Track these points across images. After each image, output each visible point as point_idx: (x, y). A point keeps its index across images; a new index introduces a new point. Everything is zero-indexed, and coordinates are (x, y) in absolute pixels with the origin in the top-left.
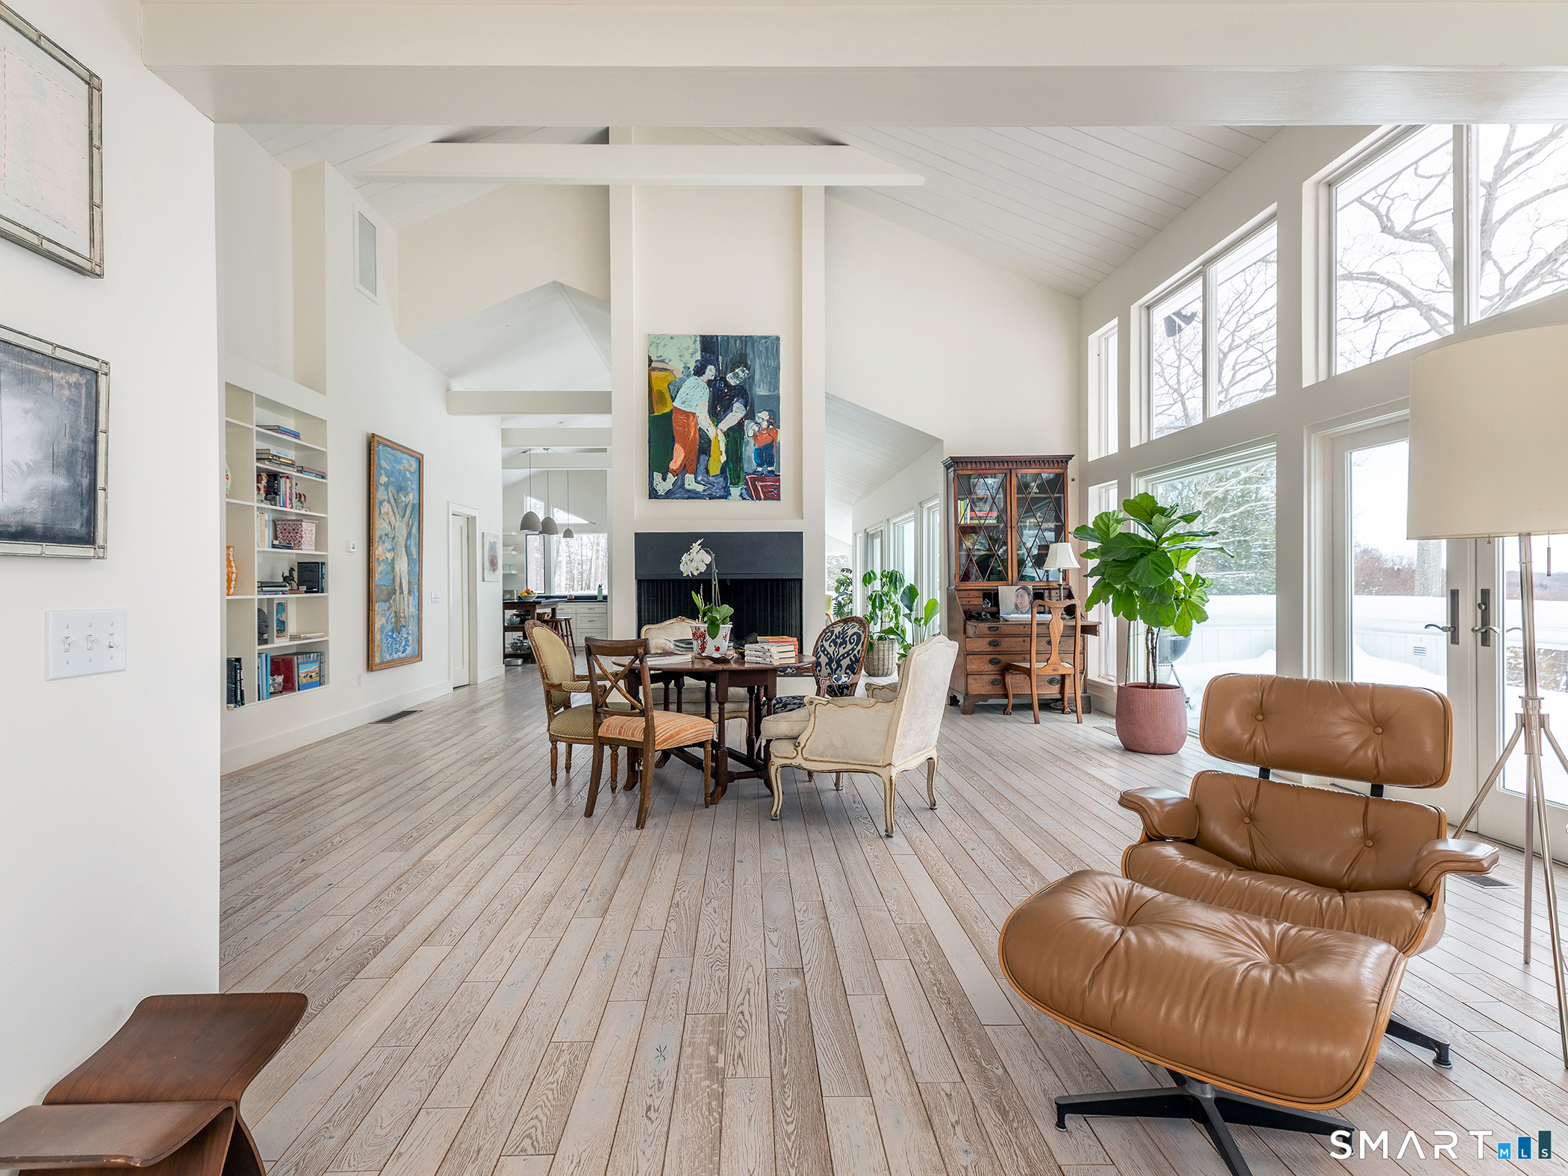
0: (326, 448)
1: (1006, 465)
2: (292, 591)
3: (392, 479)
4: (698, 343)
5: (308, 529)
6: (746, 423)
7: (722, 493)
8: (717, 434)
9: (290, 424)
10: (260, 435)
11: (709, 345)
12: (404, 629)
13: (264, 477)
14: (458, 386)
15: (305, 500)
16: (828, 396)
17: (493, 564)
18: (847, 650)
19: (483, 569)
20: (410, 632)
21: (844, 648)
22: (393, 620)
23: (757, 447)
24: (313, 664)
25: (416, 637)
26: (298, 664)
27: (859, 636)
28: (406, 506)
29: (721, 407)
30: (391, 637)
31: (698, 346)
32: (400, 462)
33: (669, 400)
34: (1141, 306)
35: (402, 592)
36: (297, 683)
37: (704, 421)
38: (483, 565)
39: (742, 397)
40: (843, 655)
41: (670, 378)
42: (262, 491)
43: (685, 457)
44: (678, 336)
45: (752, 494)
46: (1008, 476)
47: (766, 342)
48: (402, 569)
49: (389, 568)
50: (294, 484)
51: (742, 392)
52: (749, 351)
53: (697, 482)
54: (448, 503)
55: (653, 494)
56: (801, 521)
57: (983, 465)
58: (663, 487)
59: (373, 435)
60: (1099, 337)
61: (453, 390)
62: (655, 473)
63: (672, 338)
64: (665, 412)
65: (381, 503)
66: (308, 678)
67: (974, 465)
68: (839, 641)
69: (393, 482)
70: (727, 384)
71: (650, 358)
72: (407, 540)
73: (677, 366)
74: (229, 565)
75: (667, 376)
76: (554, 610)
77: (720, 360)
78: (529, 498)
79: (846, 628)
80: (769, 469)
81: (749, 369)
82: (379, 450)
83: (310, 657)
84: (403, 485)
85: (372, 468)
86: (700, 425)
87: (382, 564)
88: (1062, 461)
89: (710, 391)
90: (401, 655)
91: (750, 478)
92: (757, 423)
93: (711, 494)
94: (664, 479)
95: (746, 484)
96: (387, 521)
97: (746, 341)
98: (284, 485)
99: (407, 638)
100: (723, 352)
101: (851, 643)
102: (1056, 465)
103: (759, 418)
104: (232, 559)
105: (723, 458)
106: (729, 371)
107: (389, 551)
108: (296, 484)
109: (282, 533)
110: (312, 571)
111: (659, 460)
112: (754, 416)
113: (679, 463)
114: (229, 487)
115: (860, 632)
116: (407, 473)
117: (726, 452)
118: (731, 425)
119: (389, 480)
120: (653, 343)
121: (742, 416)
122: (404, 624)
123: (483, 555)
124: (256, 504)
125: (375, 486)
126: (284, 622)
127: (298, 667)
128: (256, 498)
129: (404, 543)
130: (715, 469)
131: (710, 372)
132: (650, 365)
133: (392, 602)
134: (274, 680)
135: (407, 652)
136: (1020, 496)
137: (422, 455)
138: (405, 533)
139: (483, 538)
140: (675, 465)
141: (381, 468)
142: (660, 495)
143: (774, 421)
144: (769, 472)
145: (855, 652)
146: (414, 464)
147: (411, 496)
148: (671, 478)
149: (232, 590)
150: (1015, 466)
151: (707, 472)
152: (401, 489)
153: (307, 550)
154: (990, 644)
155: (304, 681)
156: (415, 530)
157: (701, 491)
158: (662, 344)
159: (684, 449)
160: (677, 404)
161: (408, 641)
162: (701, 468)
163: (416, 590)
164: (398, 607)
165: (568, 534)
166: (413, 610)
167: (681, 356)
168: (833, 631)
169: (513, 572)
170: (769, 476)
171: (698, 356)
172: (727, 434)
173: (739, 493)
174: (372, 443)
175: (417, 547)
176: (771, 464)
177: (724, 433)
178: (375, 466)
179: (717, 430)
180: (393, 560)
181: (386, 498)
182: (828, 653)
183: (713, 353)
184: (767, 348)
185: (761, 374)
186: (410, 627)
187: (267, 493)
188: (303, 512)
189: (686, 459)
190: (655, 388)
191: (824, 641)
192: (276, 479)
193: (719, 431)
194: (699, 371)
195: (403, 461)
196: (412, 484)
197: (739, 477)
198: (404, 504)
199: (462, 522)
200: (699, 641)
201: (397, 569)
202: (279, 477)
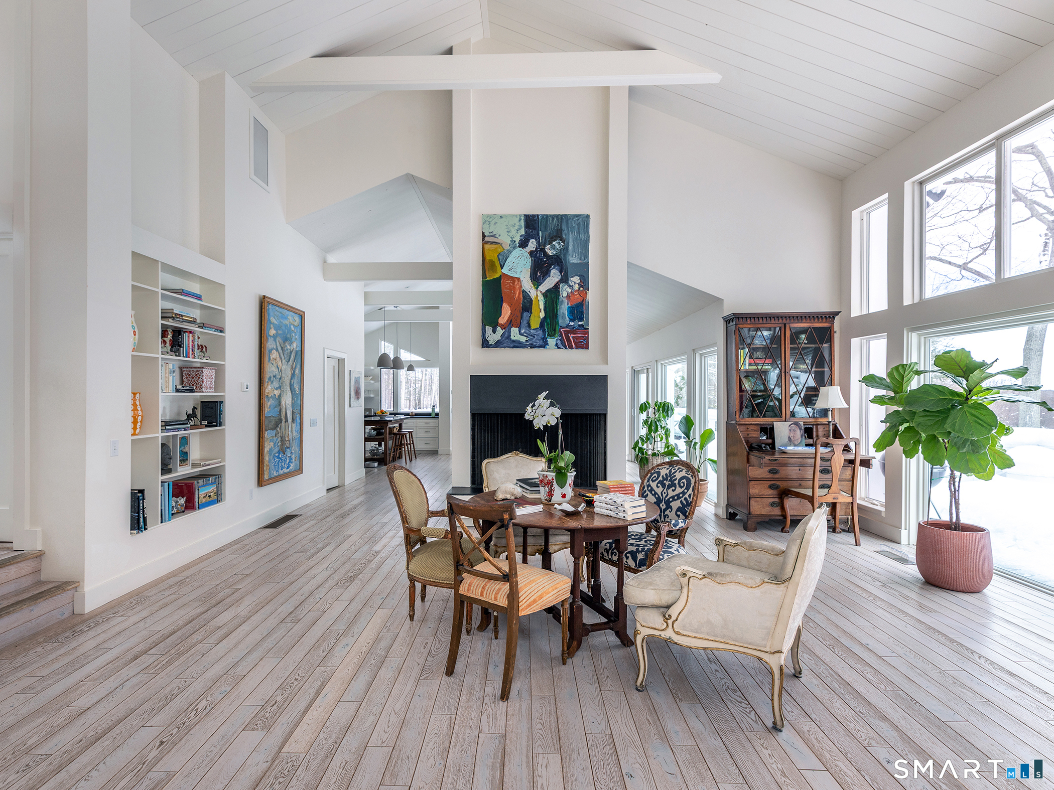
0: (225, 308)
1: (780, 320)
2: (194, 427)
3: (280, 332)
4: (522, 221)
5: (208, 376)
6: (561, 286)
7: (541, 343)
8: (537, 295)
9: (195, 288)
10: (164, 297)
11: (532, 223)
12: (288, 450)
13: (169, 332)
14: (332, 259)
15: (206, 350)
16: (630, 265)
17: (357, 393)
18: (676, 492)
19: (350, 398)
20: (293, 452)
21: (673, 491)
22: (280, 444)
23: (569, 305)
24: (211, 486)
25: (298, 455)
26: (198, 487)
27: (689, 481)
28: (291, 352)
29: (541, 273)
30: (278, 457)
31: (523, 223)
32: (286, 318)
33: (499, 267)
34: (914, 182)
35: (287, 421)
36: (197, 504)
37: (527, 284)
38: (350, 395)
39: (558, 265)
40: (673, 497)
41: (499, 250)
42: (168, 344)
43: (511, 314)
44: (506, 216)
45: (565, 344)
46: (783, 329)
47: (578, 220)
48: (287, 402)
49: (277, 403)
50: (196, 337)
51: (558, 261)
52: (564, 227)
53: (521, 334)
54: (324, 349)
55: (485, 344)
56: (607, 366)
57: (761, 320)
58: (493, 338)
59: (264, 296)
60: (862, 212)
61: (328, 262)
62: (487, 327)
63: (501, 217)
64: (495, 277)
65: (270, 351)
66: (207, 498)
67: (753, 320)
68: (667, 483)
69: (281, 334)
70: (545, 254)
71: (483, 233)
72: (291, 379)
73: (505, 240)
74: (135, 409)
75: (497, 248)
76: (400, 425)
77: (540, 235)
78: (383, 342)
79: (673, 471)
80: (580, 323)
81: (563, 242)
82: (269, 308)
83: (209, 480)
84: (288, 336)
85: (263, 324)
86: (523, 288)
87: (271, 400)
88: (830, 317)
89: (532, 260)
90: (285, 470)
91: (564, 331)
92: (570, 286)
93: (532, 344)
94: (494, 332)
95: (561, 335)
96: (275, 365)
97: (562, 219)
98: (187, 339)
99: (290, 457)
100: (543, 228)
101: (681, 487)
102: (824, 320)
103: (572, 281)
104: (138, 403)
105: (542, 315)
106: (547, 243)
107: (277, 389)
108: (199, 338)
109: (187, 378)
110: (212, 408)
111: (490, 317)
112: (568, 280)
113: (506, 318)
114: (136, 342)
115: (689, 476)
116: (292, 326)
117: (545, 310)
118: (549, 288)
119: (277, 332)
120: (486, 221)
121: (558, 280)
122: (288, 446)
123: (350, 387)
124: (160, 356)
125: (265, 338)
126: (187, 453)
127: (198, 490)
128: (160, 350)
129: (289, 382)
130: (535, 324)
131: (532, 245)
132: (483, 239)
133: (278, 429)
134: (177, 502)
135: (291, 468)
136: (792, 346)
137: (304, 312)
138: (289, 373)
139: (350, 374)
140: (503, 320)
141: (271, 322)
142: (491, 345)
143: (584, 284)
144: (580, 326)
145: (687, 496)
146: (297, 319)
147: (295, 345)
148: (500, 331)
149: (138, 431)
150: (788, 321)
151: (529, 326)
152: (287, 339)
153: (207, 393)
154: (770, 471)
155: (204, 501)
156: (297, 371)
157: (524, 341)
158: (493, 222)
159: (510, 307)
160: (505, 271)
161: (292, 459)
162: (524, 323)
163: (298, 418)
164: (284, 433)
165: (411, 368)
166: (296, 434)
167: (508, 232)
168: (659, 474)
169: (372, 396)
170: (579, 329)
171: (523, 232)
172: (545, 295)
173: (555, 343)
174: (264, 303)
175: (299, 384)
176: (581, 319)
177: (543, 294)
178: (266, 321)
179: (537, 291)
180: (280, 396)
181: (275, 347)
182: (656, 493)
183: (534, 229)
184: (578, 225)
185: (574, 246)
186: (293, 448)
187: (172, 346)
188: (204, 361)
189: (512, 315)
190: (488, 258)
191: (651, 482)
192: (180, 334)
193: (539, 293)
194: (523, 244)
195: (289, 317)
196: (295, 335)
197: (555, 330)
198: (289, 351)
199: (334, 363)
200: (547, 488)
201: (283, 403)
202: (182, 332)
